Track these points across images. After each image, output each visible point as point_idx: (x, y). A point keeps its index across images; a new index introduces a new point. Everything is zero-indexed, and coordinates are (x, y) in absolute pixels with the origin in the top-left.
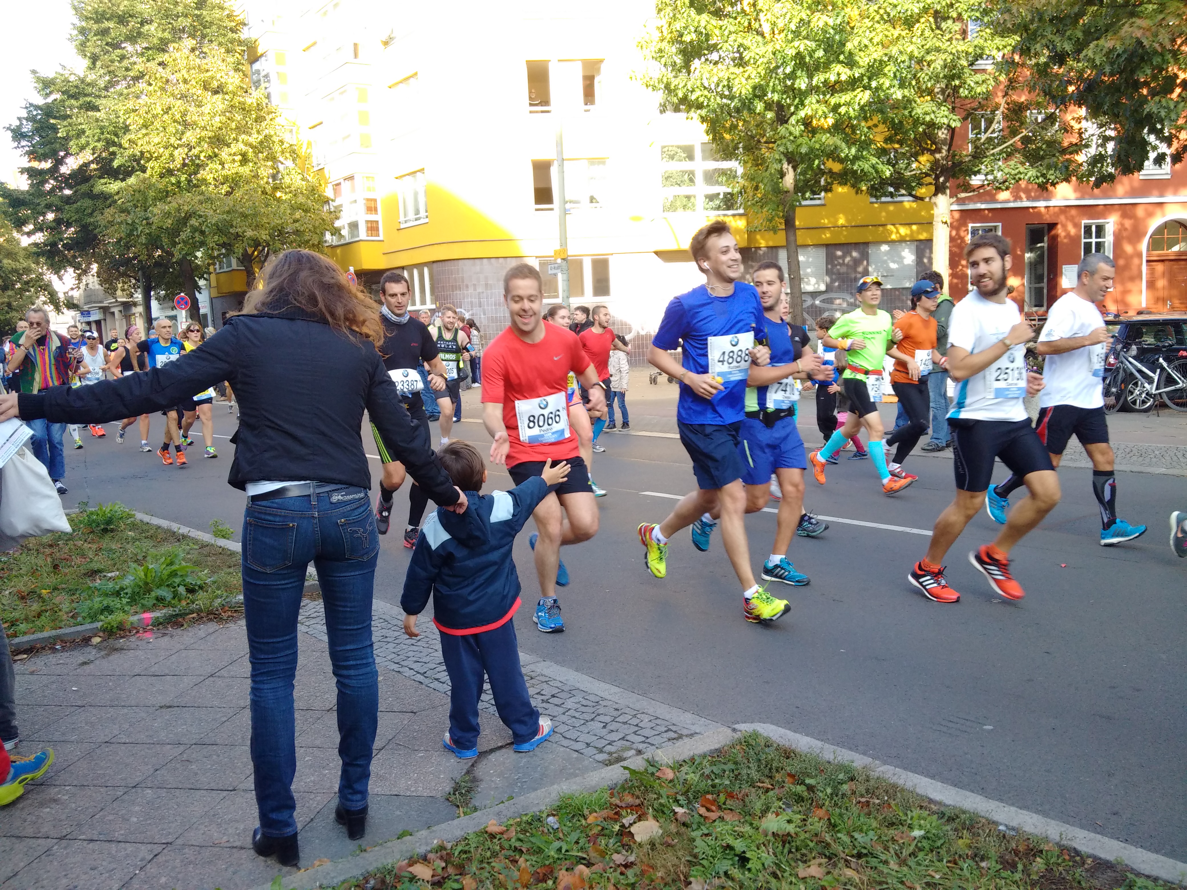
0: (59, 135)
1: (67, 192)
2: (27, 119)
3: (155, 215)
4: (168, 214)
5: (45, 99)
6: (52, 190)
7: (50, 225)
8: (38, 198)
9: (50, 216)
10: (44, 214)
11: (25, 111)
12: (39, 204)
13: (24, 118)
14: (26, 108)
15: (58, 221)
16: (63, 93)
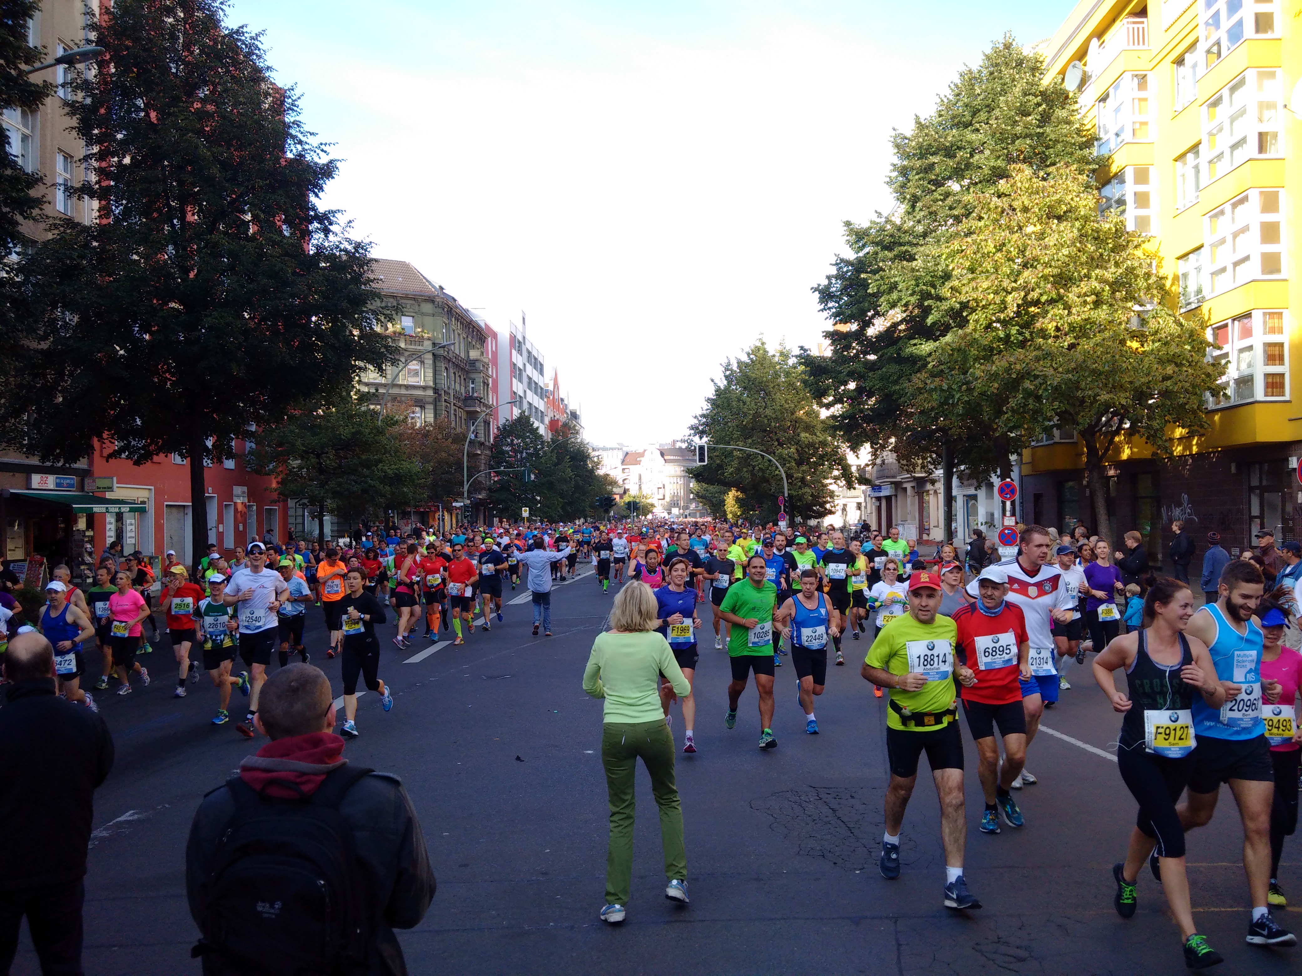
0: (870, 291)
1: (872, 357)
2: (837, 277)
3: (977, 379)
4: (994, 377)
5: (857, 252)
6: (857, 356)
7: (851, 394)
8: (841, 365)
9: (852, 386)
10: (845, 383)
11: (835, 268)
12: (841, 372)
13: (833, 276)
14: (837, 264)
15: (859, 390)
16: (877, 244)
